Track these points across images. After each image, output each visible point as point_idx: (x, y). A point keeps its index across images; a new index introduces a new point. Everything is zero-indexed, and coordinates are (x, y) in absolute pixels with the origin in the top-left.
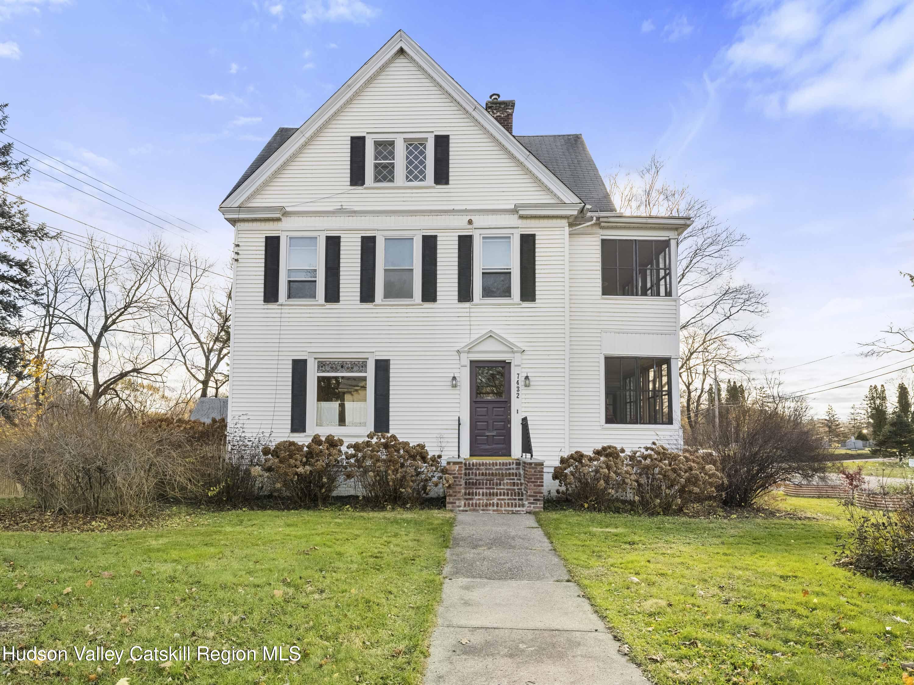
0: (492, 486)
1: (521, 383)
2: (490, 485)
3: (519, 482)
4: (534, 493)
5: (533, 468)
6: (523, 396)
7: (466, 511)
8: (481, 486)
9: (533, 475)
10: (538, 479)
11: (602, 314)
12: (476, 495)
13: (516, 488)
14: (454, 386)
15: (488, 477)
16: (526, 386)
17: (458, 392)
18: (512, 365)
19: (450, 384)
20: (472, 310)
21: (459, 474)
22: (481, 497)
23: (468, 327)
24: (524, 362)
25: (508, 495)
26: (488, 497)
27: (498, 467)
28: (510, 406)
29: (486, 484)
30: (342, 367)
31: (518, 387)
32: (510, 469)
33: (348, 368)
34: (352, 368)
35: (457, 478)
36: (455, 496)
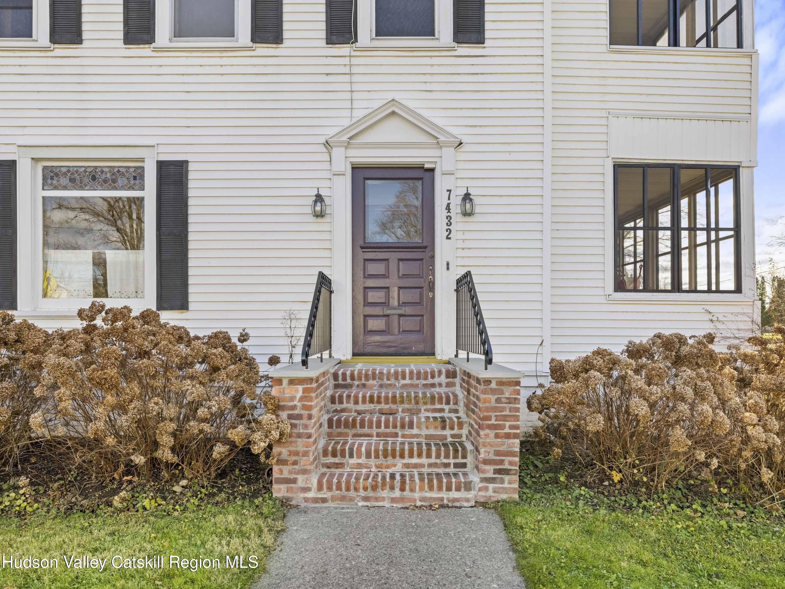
0: (391, 430)
1: (456, 209)
2: (387, 426)
3: (453, 415)
4: (497, 453)
5: (493, 391)
6: (460, 235)
7: (324, 500)
8: (366, 430)
9: (495, 409)
10: (505, 418)
11: (609, 81)
12: (351, 456)
13: (448, 432)
14: (320, 215)
15: (383, 406)
16: (466, 214)
17: (326, 227)
18: (438, 173)
19: (309, 210)
20: (355, 61)
21: (305, 407)
22: (363, 460)
23: (348, 96)
24: (461, 165)
25: (429, 456)
26: (381, 460)
27: (407, 381)
28: (433, 257)
29: (379, 426)
30: (94, 178)
31: (449, 218)
32: (433, 385)
33: (105, 181)
34: (114, 181)
35: (299, 417)
36: (295, 463)
